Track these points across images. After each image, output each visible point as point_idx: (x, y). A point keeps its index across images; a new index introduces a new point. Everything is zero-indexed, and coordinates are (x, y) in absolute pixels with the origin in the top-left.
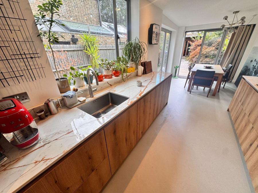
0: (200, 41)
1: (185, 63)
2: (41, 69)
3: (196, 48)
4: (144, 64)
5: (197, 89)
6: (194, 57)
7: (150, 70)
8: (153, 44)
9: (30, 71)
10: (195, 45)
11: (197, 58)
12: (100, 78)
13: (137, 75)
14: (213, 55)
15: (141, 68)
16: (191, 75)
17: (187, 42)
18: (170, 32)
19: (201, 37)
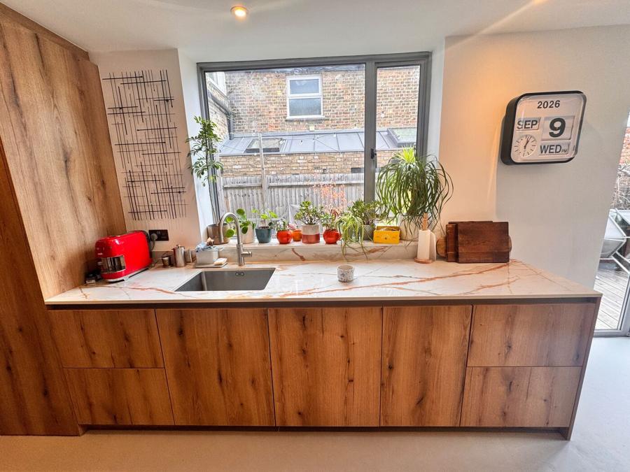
2: (183, 206)
4: (455, 228)
13: (415, 257)
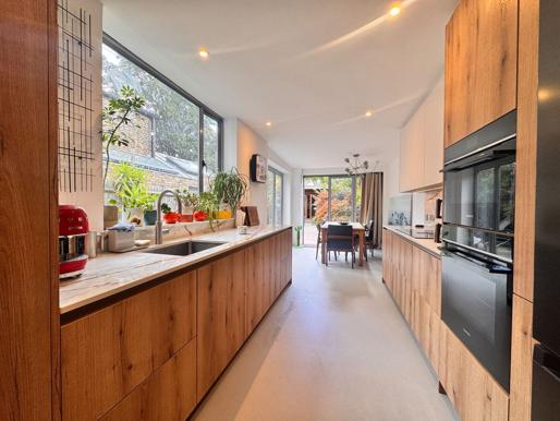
2: (88, 177)
3: (322, 203)
4: (245, 209)
7: (256, 221)
8: (259, 182)
9: (72, 175)
10: (321, 200)
12: (171, 218)
13: (234, 226)
14: (348, 212)
15: (241, 215)
16: (322, 235)
17: (309, 197)
18: (282, 175)
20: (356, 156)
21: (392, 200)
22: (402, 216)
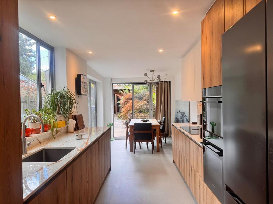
0: (130, 95)
1: (118, 122)
3: (127, 102)
4: (75, 118)
5: (140, 148)
6: (127, 113)
7: (82, 125)
8: (83, 95)
10: (126, 99)
11: (131, 114)
12: (27, 132)
13: (67, 132)
14: (147, 110)
15: (72, 123)
16: (130, 131)
18: (95, 83)
19: (129, 90)
20: (152, 71)
21: (177, 101)
22: (183, 114)
